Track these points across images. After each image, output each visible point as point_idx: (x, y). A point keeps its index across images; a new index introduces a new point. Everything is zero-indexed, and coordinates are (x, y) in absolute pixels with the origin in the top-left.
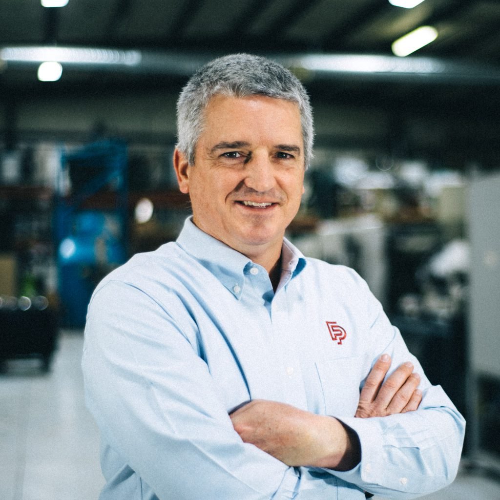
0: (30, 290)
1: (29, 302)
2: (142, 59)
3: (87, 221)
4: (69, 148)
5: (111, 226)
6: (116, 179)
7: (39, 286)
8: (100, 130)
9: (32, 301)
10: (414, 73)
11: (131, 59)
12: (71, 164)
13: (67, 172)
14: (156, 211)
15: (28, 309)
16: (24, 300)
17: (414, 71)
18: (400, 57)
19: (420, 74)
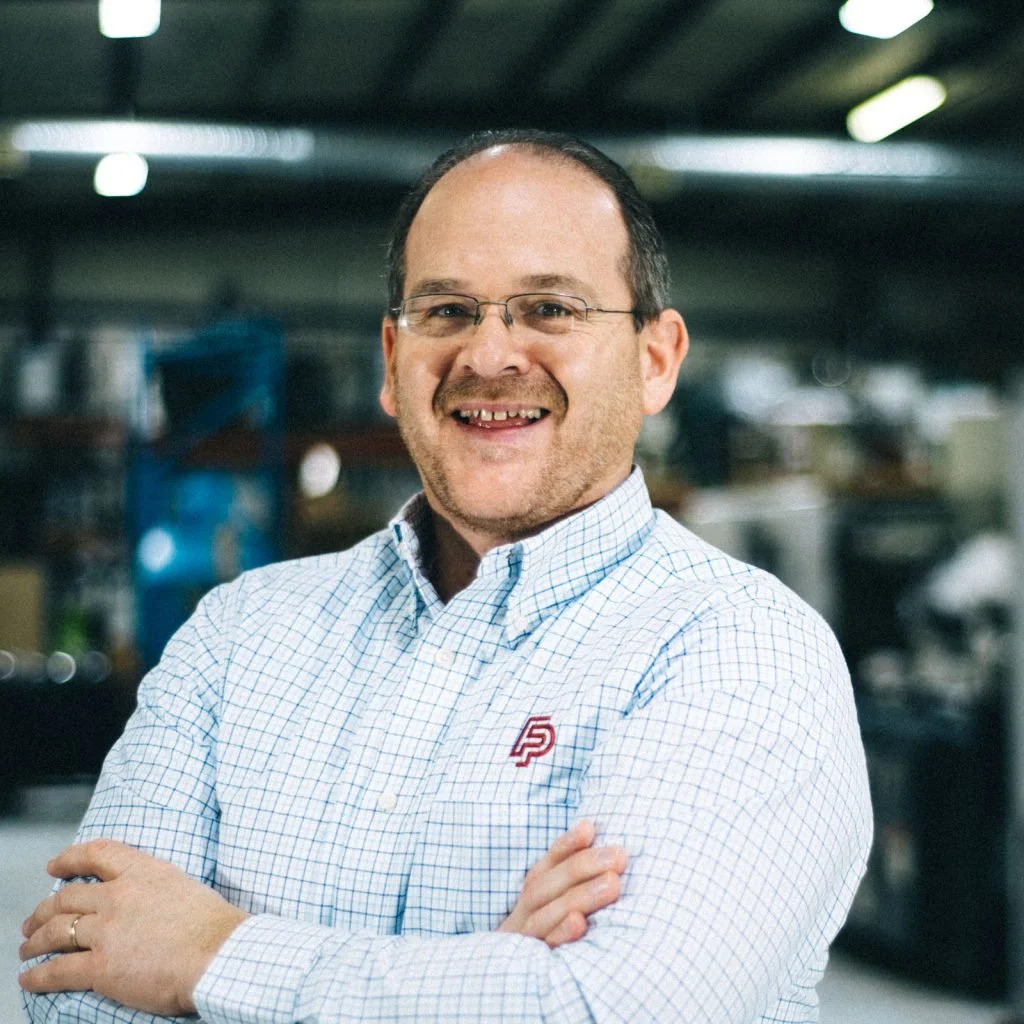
1: (70, 668)
2: (316, 148)
3: (197, 492)
4: (162, 338)
5: (247, 503)
6: (260, 404)
8: (227, 300)
10: (895, 177)
11: (292, 148)
12: (166, 370)
13: (157, 389)
14: (346, 471)
15: (68, 679)
16: (63, 659)
17: (894, 173)
18: (865, 143)
19: (907, 180)
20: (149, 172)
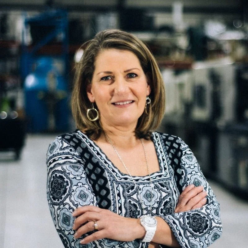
0: (6, 107)
6: (61, 35)
7: (12, 104)
9: (7, 114)
15: (5, 118)
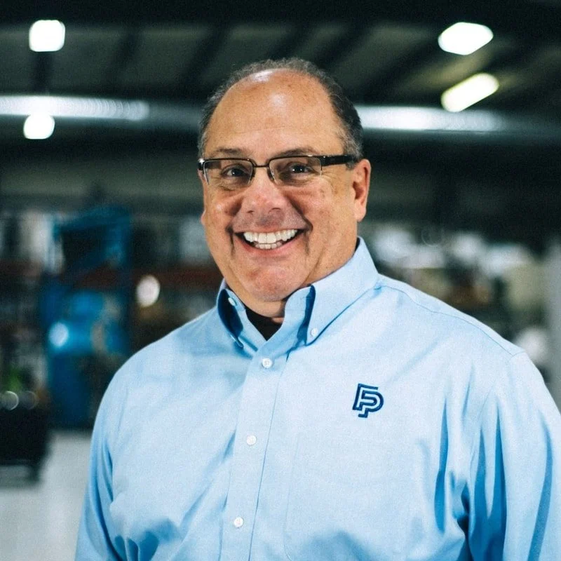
1: (16, 401)
2: (151, 113)
3: (82, 303)
4: (62, 217)
5: (110, 309)
7: (26, 379)
8: (97, 196)
9: (20, 398)
10: (469, 131)
11: (136, 112)
12: (66, 237)
13: (60, 246)
14: (163, 291)
15: (15, 407)
16: (10, 394)
17: (468, 129)
18: (452, 113)
19: (476, 133)
20: (55, 125)
